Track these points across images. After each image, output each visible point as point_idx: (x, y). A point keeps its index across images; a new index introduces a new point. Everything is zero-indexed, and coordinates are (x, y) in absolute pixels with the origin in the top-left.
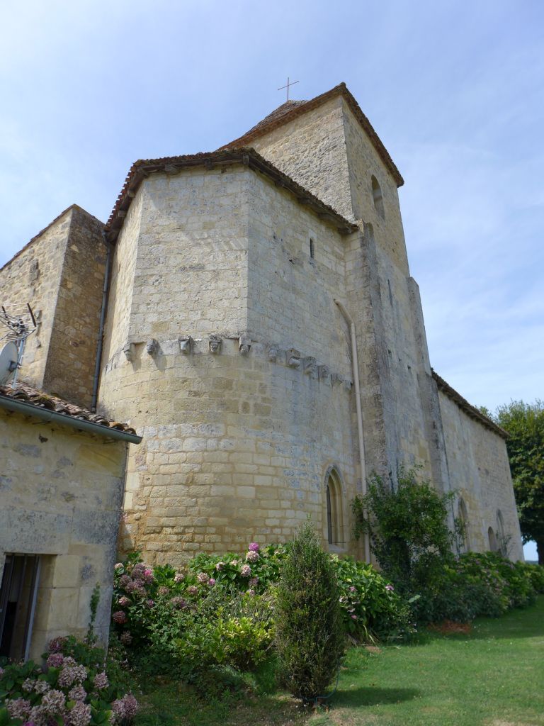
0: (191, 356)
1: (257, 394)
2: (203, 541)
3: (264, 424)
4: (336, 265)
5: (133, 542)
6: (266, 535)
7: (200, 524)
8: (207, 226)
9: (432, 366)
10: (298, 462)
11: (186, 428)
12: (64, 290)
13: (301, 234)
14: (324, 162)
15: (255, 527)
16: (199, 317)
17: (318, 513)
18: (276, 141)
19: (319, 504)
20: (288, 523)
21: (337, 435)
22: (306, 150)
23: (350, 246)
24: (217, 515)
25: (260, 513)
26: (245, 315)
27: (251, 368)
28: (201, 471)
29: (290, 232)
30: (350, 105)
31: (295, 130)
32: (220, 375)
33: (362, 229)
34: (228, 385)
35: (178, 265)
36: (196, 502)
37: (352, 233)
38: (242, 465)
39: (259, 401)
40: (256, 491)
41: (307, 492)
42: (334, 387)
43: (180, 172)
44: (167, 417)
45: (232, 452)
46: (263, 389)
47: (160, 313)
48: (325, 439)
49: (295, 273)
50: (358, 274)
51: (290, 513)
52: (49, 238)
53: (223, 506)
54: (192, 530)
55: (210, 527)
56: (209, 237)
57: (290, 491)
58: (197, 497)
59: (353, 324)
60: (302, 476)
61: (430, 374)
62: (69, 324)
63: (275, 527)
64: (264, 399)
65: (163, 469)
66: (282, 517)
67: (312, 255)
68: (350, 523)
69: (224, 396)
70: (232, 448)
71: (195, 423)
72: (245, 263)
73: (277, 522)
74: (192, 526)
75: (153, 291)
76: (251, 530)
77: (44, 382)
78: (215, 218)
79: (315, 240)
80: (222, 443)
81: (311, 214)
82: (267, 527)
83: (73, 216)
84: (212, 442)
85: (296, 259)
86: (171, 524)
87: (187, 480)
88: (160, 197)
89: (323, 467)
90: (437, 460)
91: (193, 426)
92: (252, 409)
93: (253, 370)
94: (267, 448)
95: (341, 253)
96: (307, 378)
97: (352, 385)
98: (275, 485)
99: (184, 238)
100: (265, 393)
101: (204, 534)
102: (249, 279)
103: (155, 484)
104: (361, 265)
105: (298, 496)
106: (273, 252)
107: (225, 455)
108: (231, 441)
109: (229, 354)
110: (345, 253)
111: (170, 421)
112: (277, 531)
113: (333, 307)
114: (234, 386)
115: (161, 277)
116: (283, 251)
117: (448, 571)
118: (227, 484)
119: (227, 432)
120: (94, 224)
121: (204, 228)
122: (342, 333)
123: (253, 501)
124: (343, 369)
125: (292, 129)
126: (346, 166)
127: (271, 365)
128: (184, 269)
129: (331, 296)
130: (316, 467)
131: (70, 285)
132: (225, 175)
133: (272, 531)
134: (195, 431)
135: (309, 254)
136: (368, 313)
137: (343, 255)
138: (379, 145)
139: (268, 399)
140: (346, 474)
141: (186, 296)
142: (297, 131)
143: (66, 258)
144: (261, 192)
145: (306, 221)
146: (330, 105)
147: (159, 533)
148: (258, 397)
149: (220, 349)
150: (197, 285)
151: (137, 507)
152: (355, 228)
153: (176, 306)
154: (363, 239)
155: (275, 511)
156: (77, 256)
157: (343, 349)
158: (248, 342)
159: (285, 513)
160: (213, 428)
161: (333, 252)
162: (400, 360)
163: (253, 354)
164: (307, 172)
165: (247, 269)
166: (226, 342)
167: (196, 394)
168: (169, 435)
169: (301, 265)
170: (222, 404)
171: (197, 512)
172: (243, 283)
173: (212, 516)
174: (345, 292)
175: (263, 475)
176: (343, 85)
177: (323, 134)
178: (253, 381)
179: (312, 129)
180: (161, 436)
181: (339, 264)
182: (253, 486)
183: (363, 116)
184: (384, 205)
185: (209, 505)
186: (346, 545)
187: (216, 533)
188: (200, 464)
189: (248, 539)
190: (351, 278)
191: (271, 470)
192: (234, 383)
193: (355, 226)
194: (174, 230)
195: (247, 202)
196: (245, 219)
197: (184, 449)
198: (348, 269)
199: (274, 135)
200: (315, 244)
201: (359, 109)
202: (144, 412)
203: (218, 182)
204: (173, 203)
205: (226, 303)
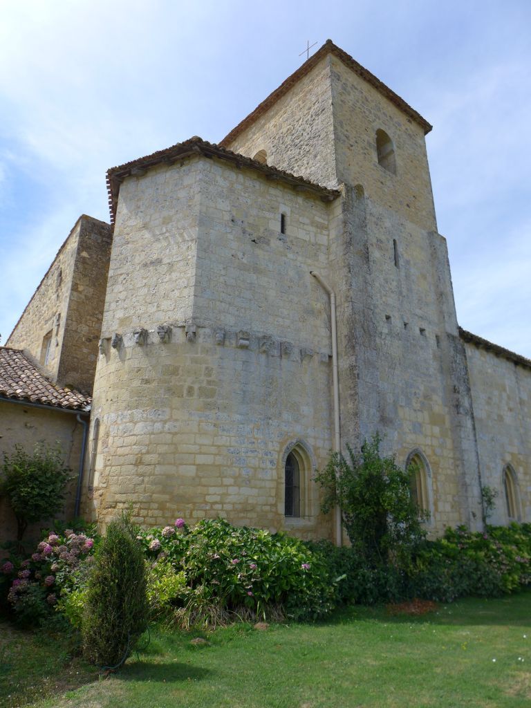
0: (145, 347)
1: (202, 378)
2: (147, 516)
3: (208, 406)
4: (315, 236)
5: (97, 515)
6: (206, 511)
7: (144, 500)
8: (166, 221)
9: (460, 325)
10: (246, 440)
11: (137, 413)
12: (75, 293)
13: (269, 211)
14: (314, 128)
15: (194, 503)
16: (155, 309)
17: (270, 488)
18: (277, 114)
19: (272, 480)
20: (229, 499)
21: (306, 410)
22: (300, 119)
23: (333, 214)
24: (159, 492)
25: (200, 490)
26: (191, 303)
27: (197, 353)
28: (148, 452)
29: (254, 212)
30: (343, 61)
31: (291, 99)
32: (168, 362)
33: (343, 194)
34: (175, 371)
35: (142, 261)
36: (143, 480)
37: (334, 199)
38: (184, 445)
39: (204, 384)
40: (197, 470)
41: (255, 469)
42: (304, 362)
43: (146, 172)
44: (124, 405)
45: (176, 434)
46: (209, 371)
47: (126, 309)
48: (286, 416)
49: (259, 252)
50: (339, 242)
51: (232, 490)
52: (68, 247)
53: (165, 483)
54: (138, 506)
55: (153, 502)
56: (167, 231)
57: (234, 468)
58: (144, 476)
59: (332, 295)
60: (249, 454)
61: (456, 333)
62: (81, 323)
63: (216, 503)
64: (209, 382)
65: (120, 451)
66: (224, 494)
67: (283, 231)
68: (320, 497)
69: (171, 382)
70: (176, 430)
71: (145, 409)
72: (195, 253)
73: (217, 498)
74: (139, 502)
75: (121, 290)
76: (190, 506)
77: (58, 376)
78: (172, 212)
79: (288, 214)
80: (167, 426)
81: (284, 187)
82: (206, 503)
83: (82, 226)
84: (158, 425)
85: (259, 238)
86: (123, 500)
87: (136, 461)
88: (131, 200)
89: (281, 444)
90: (457, 426)
91: (143, 411)
92: (196, 392)
93: (199, 355)
94: (211, 428)
95: (322, 221)
96: (263, 357)
97: (330, 357)
98: (217, 463)
99: (147, 235)
100: (210, 376)
101: (148, 509)
102: (197, 268)
103: (113, 464)
104: (342, 231)
105: (243, 473)
106: (229, 236)
107: (169, 437)
108: (176, 424)
109: (177, 341)
110: (329, 221)
111: (126, 408)
112: (218, 507)
113: (308, 279)
114: (180, 372)
115: (128, 275)
116: (244, 233)
117: (448, 546)
118: (169, 464)
119: (172, 416)
120: (104, 229)
121: (164, 223)
122: (319, 306)
123: (193, 479)
124: (318, 341)
125: (289, 99)
126: (332, 128)
127: (218, 348)
128: (145, 265)
129: (306, 269)
130: (270, 444)
131: (81, 288)
132: (184, 168)
133: (212, 507)
134: (145, 415)
135: (279, 229)
136: (347, 281)
137: (326, 223)
138: (391, 94)
139: (214, 381)
140: (316, 448)
141: (146, 290)
142: (294, 100)
143: (76, 265)
144: (218, 178)
145: (276, 196)
146: (320, 66)
147: (114, 507)
148: (203, 381)
149: (169, 338)
150: (155, 279)
151: (101, 485)
152: (336, 194)
153: (138, 301)
154: (344, 204)
155: (216, 488)
156: (88, 261)
157: (320, 322)
158: (193, 329)
159: (227, 490)
160: (160, 412)
161: (313, 223)
162: (405, 325)
163: (201, 340)
164: (300, 142)
165: (195, 258)
166: (175, 330)
167: (147, 382)
168: (124, 420)
169: (268, 243)
170: (169, 390)
171: (142, 490)
172: (191, 272)
173: (155, 493)
174: (326, 262)
175: (205, 454)
176: (329, 42)
177: (314, 99)
178: (199, 365)
179: (305, 96)
180: (119, 422)
181: (321, 233)
182: (194, 465)
183: (362, 68)
184: (396, 158)
185: (153, 483)
186: (312, 518)
187: (157, 509)
188: (148, 445)
189: (187, 514)
190: (333, 248)
191: (213, 450)
192: (181, 368)
193: (336, 191)
194: (140, 230)
195: (200, 192)
196: (197, 208)
197: (135, 433)
198: (331, 237)
199: (276, 107)
200: (288, 220)
201: (354, 62)
202: (109, 400)
203: (177, 176)
204: (140, 203)
205: (177, 293)
